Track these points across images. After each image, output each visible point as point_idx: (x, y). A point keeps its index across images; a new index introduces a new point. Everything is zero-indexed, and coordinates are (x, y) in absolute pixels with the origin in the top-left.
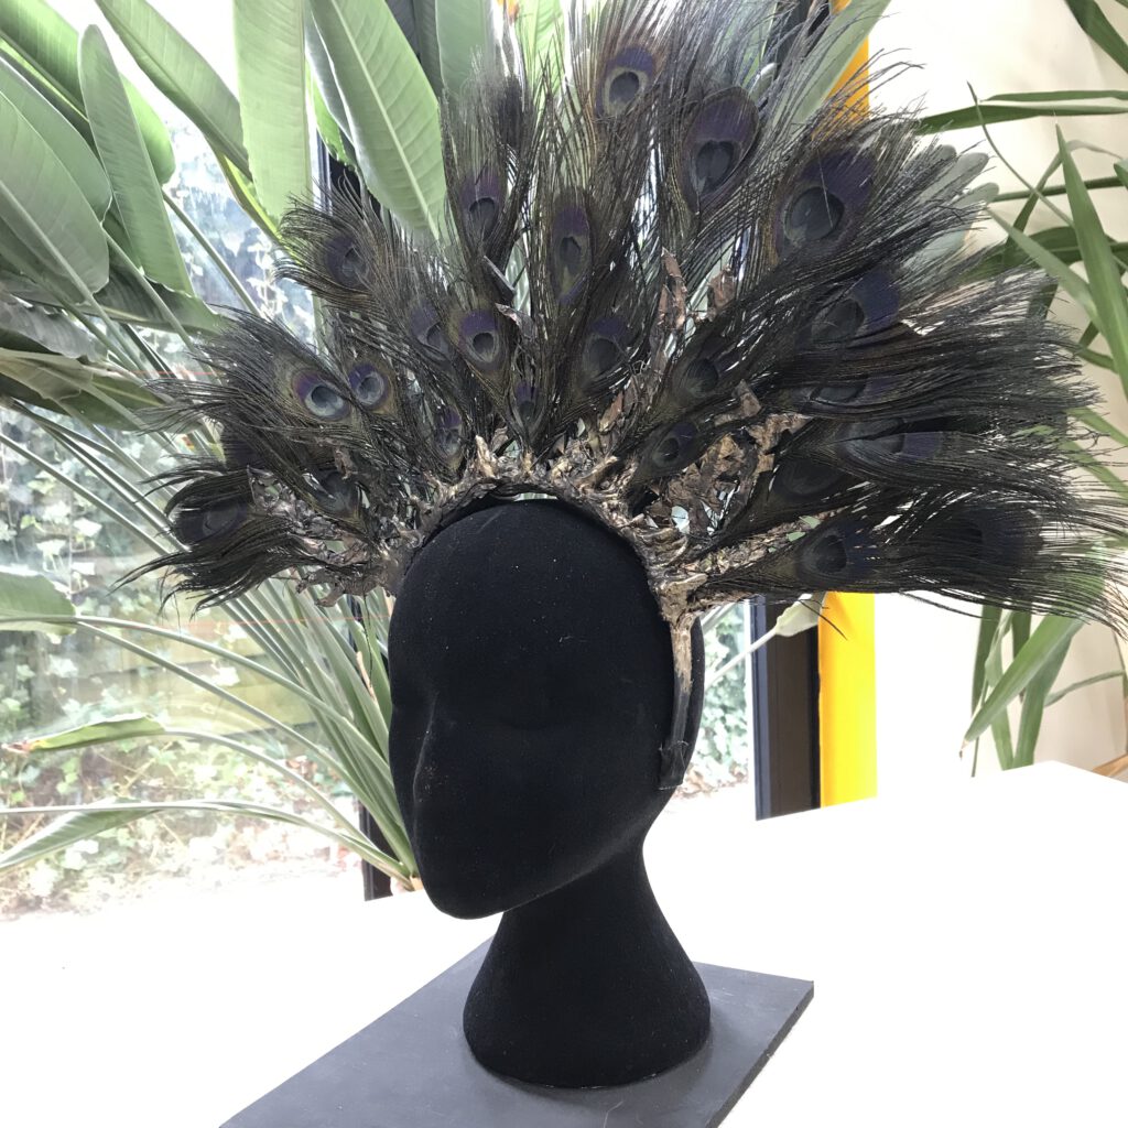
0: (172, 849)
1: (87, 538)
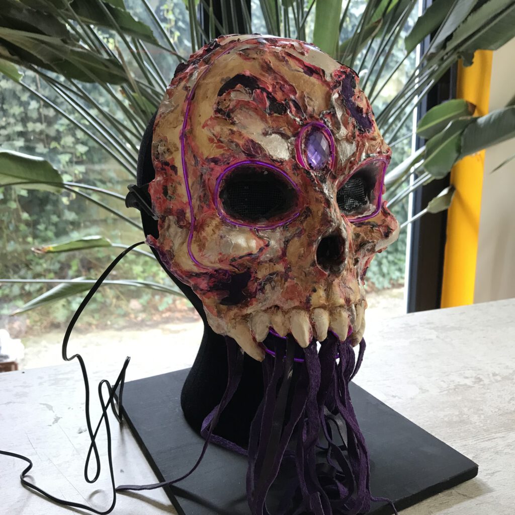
0: (122, 303)
1: (82, 154)
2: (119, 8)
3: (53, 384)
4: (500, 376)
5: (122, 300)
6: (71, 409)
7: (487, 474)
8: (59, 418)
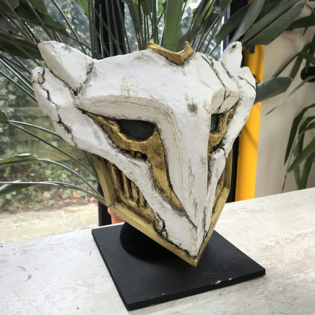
0: (39, 194)
1: (12, 100)
2: (44, 13)
3: (22, 254)
4: (289, 240)
5: (38, 192)
6: (37, 269)
7: (293, 299)
8: (31, 276)
